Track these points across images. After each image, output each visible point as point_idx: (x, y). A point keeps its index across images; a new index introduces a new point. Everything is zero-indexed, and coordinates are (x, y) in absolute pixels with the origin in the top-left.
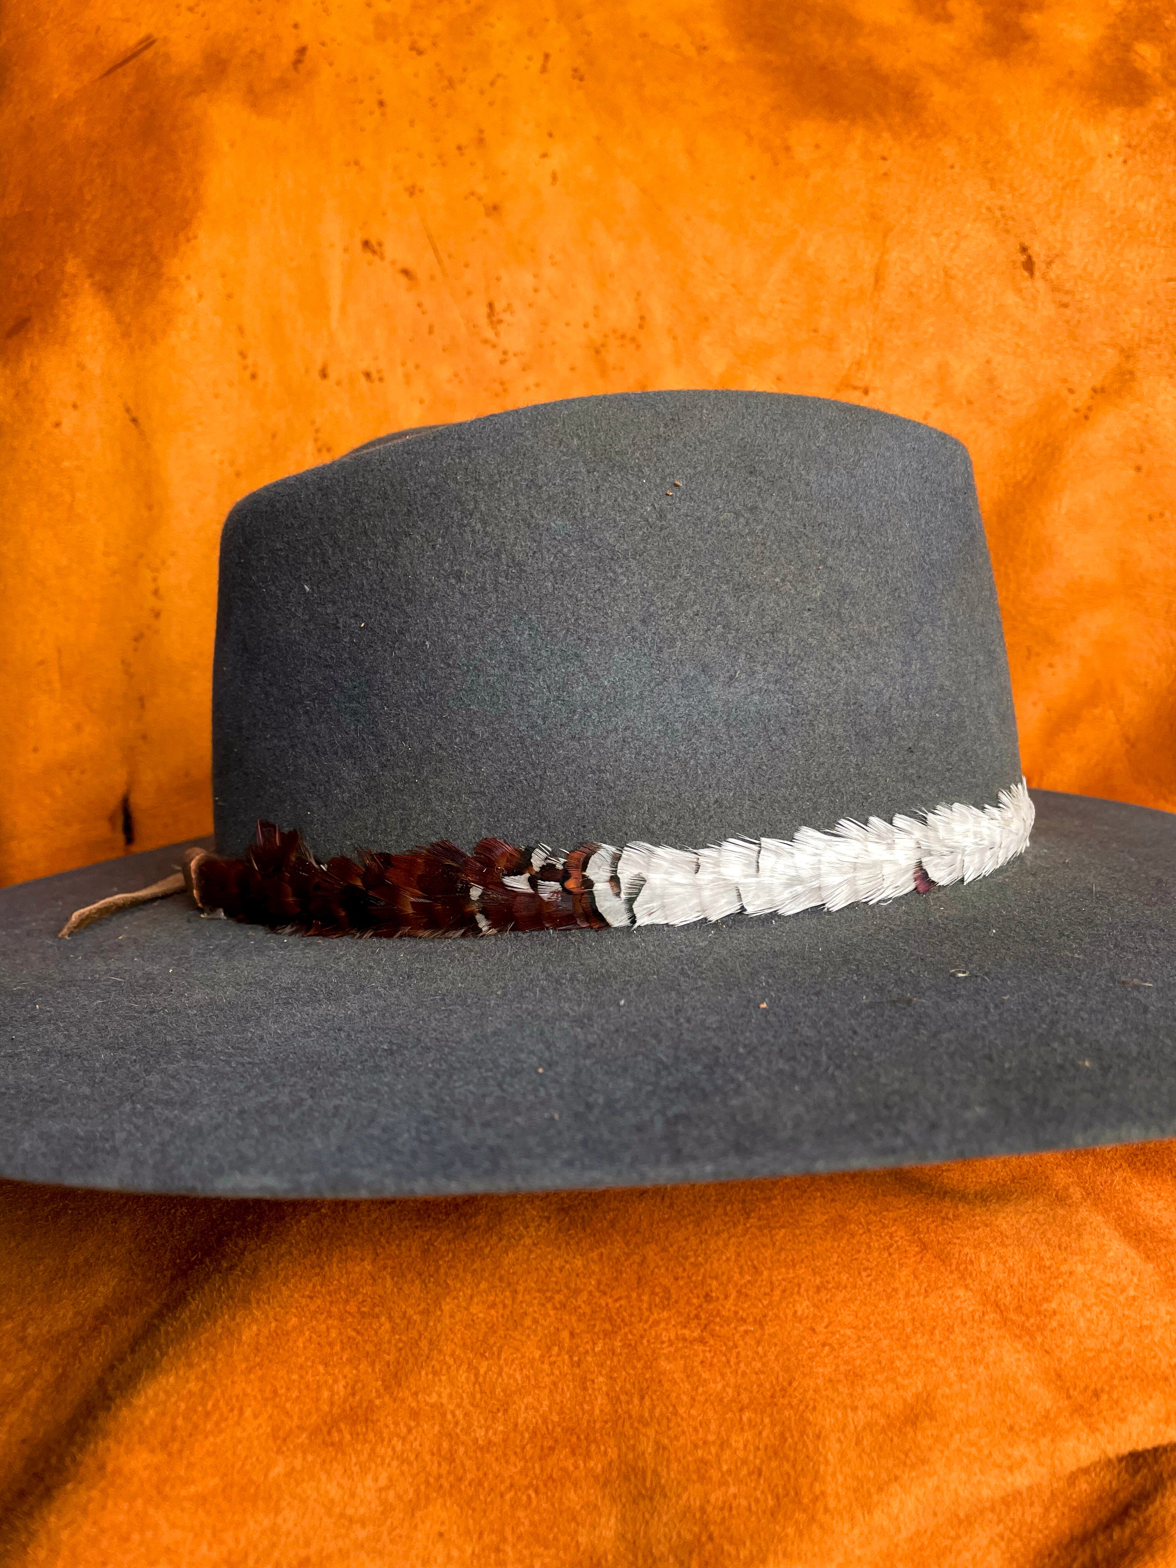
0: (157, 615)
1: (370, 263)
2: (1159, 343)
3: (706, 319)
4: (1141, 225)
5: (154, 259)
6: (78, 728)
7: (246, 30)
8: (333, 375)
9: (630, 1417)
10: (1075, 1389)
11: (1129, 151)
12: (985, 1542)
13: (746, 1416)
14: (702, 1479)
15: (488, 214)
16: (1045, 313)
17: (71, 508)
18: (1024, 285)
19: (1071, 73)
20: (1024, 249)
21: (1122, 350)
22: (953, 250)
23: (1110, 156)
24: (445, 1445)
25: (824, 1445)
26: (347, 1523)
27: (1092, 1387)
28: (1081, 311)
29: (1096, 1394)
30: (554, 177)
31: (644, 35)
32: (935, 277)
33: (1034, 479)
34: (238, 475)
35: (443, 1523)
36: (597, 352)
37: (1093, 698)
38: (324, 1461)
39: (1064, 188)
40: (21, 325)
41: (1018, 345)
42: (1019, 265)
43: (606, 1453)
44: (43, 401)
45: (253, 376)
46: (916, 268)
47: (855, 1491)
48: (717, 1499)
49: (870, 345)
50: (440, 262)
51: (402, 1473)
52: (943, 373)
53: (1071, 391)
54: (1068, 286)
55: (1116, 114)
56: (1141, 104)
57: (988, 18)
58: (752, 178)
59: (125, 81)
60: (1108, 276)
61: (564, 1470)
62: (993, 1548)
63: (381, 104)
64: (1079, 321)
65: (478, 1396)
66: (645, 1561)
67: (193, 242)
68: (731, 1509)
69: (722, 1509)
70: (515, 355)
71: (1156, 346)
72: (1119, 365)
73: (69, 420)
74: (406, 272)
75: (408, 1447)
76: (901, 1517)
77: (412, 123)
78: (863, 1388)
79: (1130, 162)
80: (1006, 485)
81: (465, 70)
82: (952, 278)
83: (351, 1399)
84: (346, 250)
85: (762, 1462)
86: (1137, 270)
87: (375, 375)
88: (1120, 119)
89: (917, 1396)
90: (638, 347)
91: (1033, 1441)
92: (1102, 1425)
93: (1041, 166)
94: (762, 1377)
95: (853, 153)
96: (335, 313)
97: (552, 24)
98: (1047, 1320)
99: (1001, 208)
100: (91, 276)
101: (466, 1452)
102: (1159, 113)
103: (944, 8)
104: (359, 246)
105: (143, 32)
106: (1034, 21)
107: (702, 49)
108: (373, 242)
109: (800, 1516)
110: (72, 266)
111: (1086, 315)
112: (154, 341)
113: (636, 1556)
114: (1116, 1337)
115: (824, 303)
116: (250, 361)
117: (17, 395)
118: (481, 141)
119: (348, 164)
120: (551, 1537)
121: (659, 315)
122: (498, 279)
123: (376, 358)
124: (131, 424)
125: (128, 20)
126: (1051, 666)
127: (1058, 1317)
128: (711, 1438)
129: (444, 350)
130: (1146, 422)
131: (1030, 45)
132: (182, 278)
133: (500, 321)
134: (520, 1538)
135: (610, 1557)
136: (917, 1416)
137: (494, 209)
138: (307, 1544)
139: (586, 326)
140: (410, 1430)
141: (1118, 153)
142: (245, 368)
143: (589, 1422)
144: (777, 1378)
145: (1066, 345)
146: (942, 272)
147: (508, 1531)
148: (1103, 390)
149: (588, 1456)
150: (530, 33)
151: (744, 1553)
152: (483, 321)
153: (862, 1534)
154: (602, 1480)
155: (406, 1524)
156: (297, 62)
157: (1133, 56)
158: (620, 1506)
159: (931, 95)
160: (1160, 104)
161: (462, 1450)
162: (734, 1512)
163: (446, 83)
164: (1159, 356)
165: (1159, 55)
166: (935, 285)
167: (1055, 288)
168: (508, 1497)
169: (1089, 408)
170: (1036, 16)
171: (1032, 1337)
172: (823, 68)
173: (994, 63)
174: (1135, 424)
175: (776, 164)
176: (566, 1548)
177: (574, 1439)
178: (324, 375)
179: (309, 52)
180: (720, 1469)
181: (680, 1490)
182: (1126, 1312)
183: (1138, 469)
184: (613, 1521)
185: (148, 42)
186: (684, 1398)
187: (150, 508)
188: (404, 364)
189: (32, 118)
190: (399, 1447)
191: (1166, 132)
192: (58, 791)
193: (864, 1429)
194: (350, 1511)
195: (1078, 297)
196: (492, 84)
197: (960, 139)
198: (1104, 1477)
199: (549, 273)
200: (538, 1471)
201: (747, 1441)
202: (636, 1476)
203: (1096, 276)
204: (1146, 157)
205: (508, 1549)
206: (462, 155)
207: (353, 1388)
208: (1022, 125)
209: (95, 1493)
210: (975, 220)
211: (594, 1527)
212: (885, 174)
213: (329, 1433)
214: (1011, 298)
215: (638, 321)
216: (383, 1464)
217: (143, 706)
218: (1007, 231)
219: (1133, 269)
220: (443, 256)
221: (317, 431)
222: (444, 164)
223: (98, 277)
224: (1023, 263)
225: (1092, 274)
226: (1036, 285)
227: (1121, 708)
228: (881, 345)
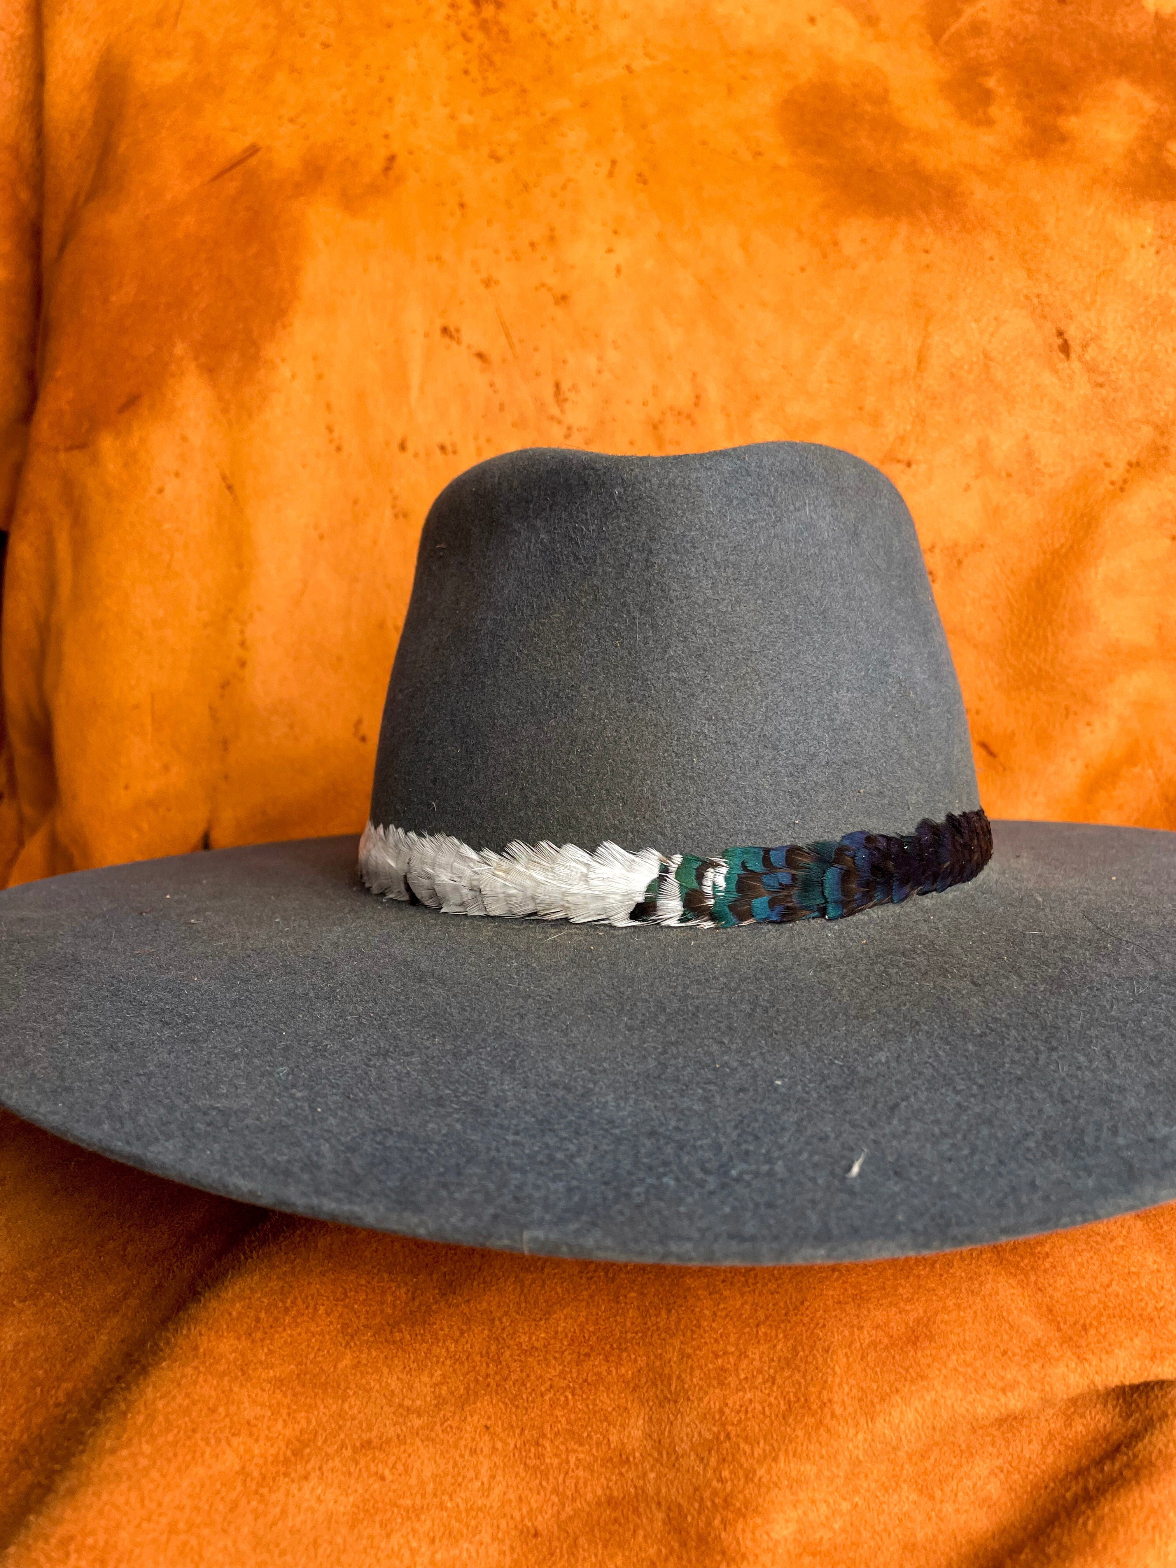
0: (243, 664)
1: (448, 347)
3: (757, 398)
4: (1173, 311)
5: (254, 343)
6: (166, 768)
7: (341, 140)
8: (411, 448)
9: (658, 1329)
10: (1065, 1323)
11: (1161, 242)
12: (986, 1472)
13: (762, 1329)
14: (721, 1384)
15: (557, 303)
16: (1082, 392)
17: (169, 566)
18: (1060, 366)
19: (1106, 171)
20: (1060, 334)
21: (1156, 427)
22: (992, 335)
23: (1143, 246)
24: (493, 1348)
25: (832, 1359)
26: (405, 1413)
27: (1082, 1322)
28: (1116, 390)
29: (1085, 1328)
30: (618, 270)
31: (704, 143)
32: (975, 359)
33: (1072, 547)
34: (321, 537)
35: (489, 1418)
36: (655, 427)
37: (1131, 757)
38: (386, 1358)
39: (1099, 276)
40: (132, 402)
41: (1054, 421)
42: (1056, 347)
43: (635, 1360)
44: (148, 470)
45: (339, 449)
46: (958, 351)
47: (860, 1400)
48: (735, 1403)
49: (913, 422)
50: (511, 345)
51: (454, 1371)
52: (983, 446)
53: (1108, 465)
54: (1103, 367)
55: (1149, 207)
56: (1172, 198)
57: (1027, 121)
58: (803, 270)
59: (231, 186)
60: (1141, 358)
61: (599, 1374)
62: (992, 1479)
63: (462, 206)
64: (1114, 400)
65: (524, 1305)
66: (669, 1458)
67: (289, 329)
68: (747, 1412)
69: (738, 1412)
70: (580, 431)
72: (1154, 441)
73: (172, 486)
74: (480, 355)
75: (460, 1348)
76: (902, 1426)
77: (489, 222)
78: (869, 1310)
79: (1163, 253)
80: (1045, 553)
81: (539, 176)
82: (992, 360)
83: (411, 1304)
84: (426, 335)
85: (776, 1372)
86: (1170, 352)
87: (449, 448)
88: (1152, 213)
89: (918, 1321)
90: (693, 423)
91: (1025, 1366)
92: (1089, 1356)
93: (1076, 256)
94: (777, 1296)
95: (897, 248)
96: (414, 393)
97: (620, 134)
98: (1040, 1262)
99: (1038, 296)
100: (196, 358)
101: (511, 1356)
103: (985, 113)
104: (438, 332)
105: (248, 141)
106: (1071, 123)
107: (758, 154)
108: (452, 329)
109: (810, 1420)
110: (180, 349)
111: (1120, 395)
112: (250, 415)
113: (660, 1454)
114: (1105, 1280)
115: (869, 383)
116: (336, 434)
117: (126, 465)
118: (552, 239)
119: (430, 260)
120: (585, 1435)
121: (713, 393)
122: (565, 362)
123: (451, 433)
124: (227, 492)
125: (234, 130)
126: (1089, 724)
127: (1051, 1259)
128: (731, 1349)
129: (514, 426)
131: (1065, 147)
132: (278, 361)
133: (566, 400)
134: (557, 1434)
135: (637, 1455)
136: (917, 1338)
137: (563, 299)
138: (370, 1428)
139: (645, 404)
140: (462, 1333)
141: (1151, 244)
143: (621, 1332)
144: (791, 1299)
145: (1102, 422)
146: (982, 356)
147: (547, 1428)
148: (1138, 464)
149: (618, 1365)
150: (599, 142)
151: (758, 1452)
152: (550, 399)
153: (865, 1440)
154: (632, 1385)
155: (457, 1417)
156: (387, 169)
157: (1165, 154)
158: (648, 1409)
159: (972, 193)
161: (508, 1353)
162: (750, 1415)
163: (521, 187)
166: (976, 367)
167: (1091, 369)
168: (547, 1398)
169: (1125, 481)
170: (1073, 119)
171: (1026, 1276)
172: (870, 171)
173: (1032, 162)
174: (1170, 496)
175: (825, 256)
176: (599, 1444)
177: (608, 1347)
178: (403, 447)
179: (398, 160)
180: (738, 1376)
181: (702, 1394)
182: (1115, 1259)
184: (641, 1422)
185: (253, 150)
186: (707, 1312)
187: (240, 566)
188: (476, 438)
189: (147, 217)
190: (452, 1348)
192: (145, 826)
193: (869, 1346)
194: (408, 1403)
195: (1113, 377)
196: (564, 187)
197: (999, 233)
198: (1099, 1421)
199: (612, 356)
200: (575, 1375)
201: (763, 1353)
202: (662, 1382)
203: (1130, 358)
205: (547, 1444)
206: (534, 250)
207: (413, 1293)
208: (1058, 220)
209: (189, 1370)
210: (1013, 307)
211: (623, 1426)
212: (927, 266)
213: (391, 1332)
214: (1047, 378)
215: (694, 400)
216: (438, 1362)
217: (226, 748)
218: (1045, 317)
219: (1166, 351)
220: (515, 341)
221: (395, 498)
222: (518, 259)
223: (203, 359)
224: (1059, 347)
225: (1126, 356)
226: (1073, 366)
227: (1161, 767)
228: (923, 421)
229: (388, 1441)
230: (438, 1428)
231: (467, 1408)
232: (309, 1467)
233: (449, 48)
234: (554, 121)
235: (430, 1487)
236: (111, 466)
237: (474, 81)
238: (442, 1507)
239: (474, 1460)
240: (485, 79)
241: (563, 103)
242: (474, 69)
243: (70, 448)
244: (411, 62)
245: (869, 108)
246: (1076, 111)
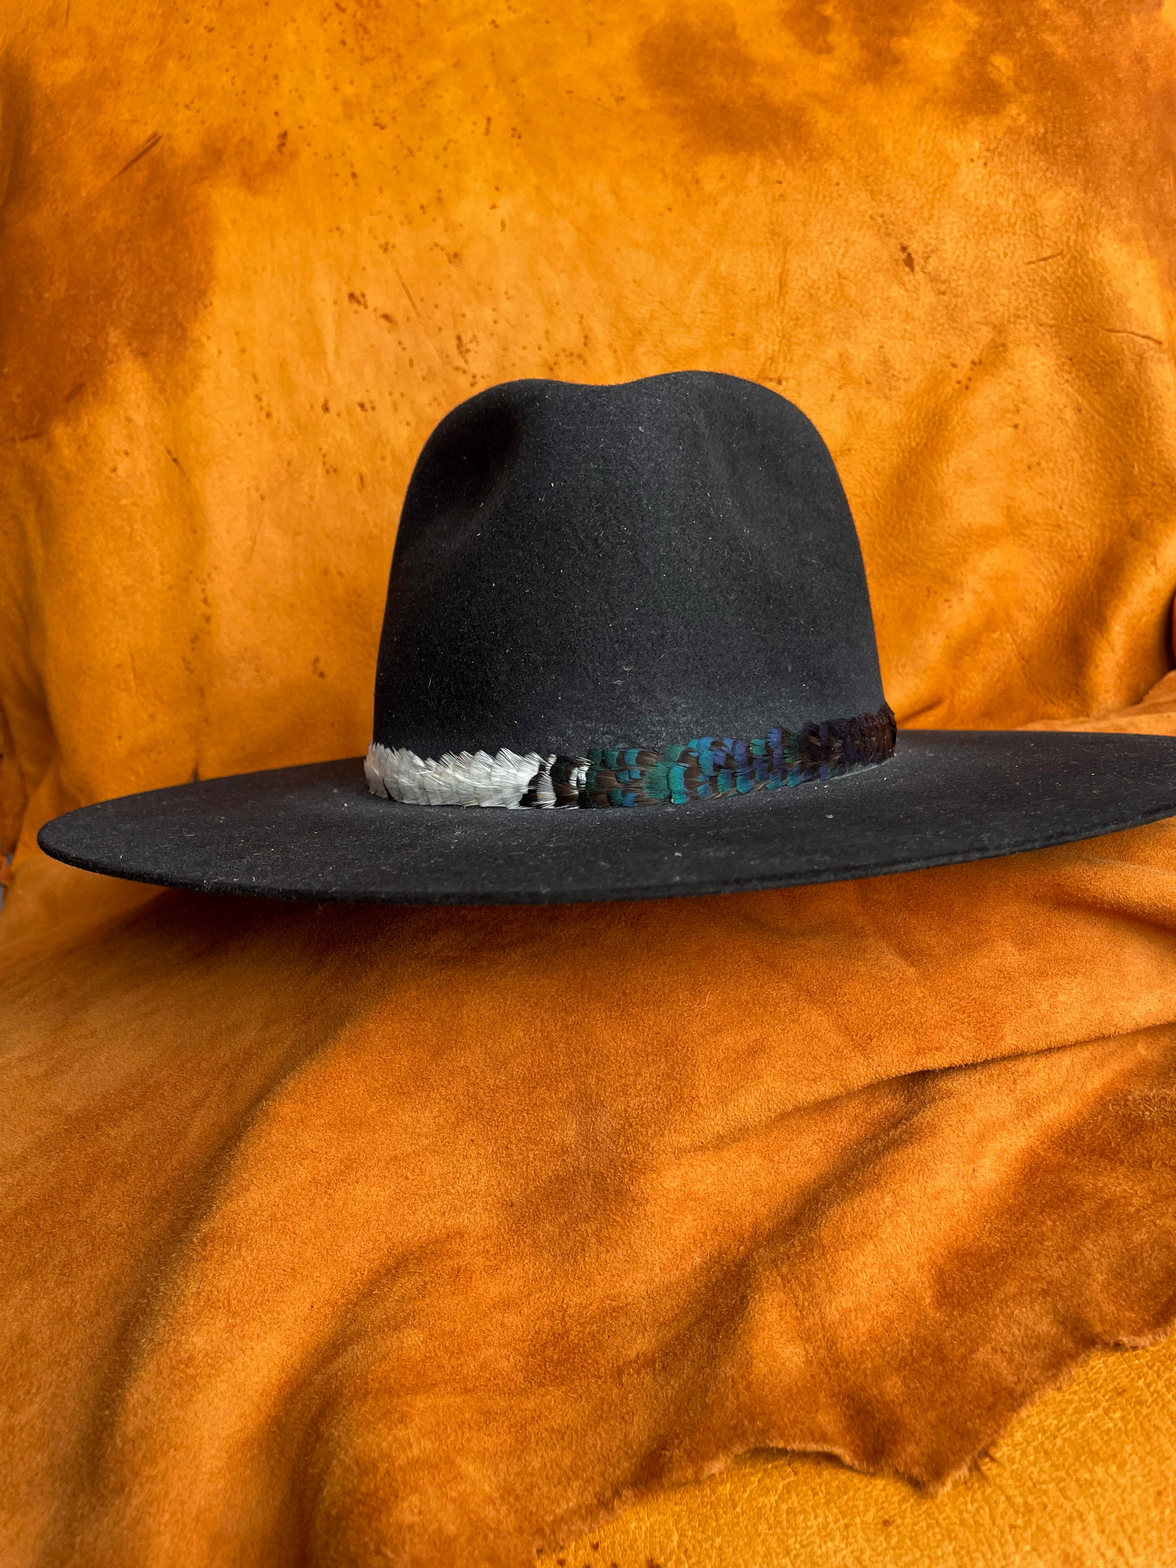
0: (208, 619)
1: (356, 312)
2: (1025, 317)
3: (640, 333)
4: (1002, 218)
5: (180, 325)
6: (153, 717)
7: (235, 121)
8: (333, 409)
9: (581, 1065)
10: (856, 1036)
11: (989, 154)
14: (625, 1094)
15: (450, 262)
16: (927, 301)
17: (131, 538)
18: (906, 278)
19: (936, 90)
20: (904, 249)
21: (995, 327)
22: (844, 256)
23: (972, 160)
24: (471, 1090)
26: (416, 1137)
27: (868, 1034)
28: (956, 296)
29: (870, 1038)
30: (503, 225)
31: (569, 92)
32: (830, 279)
33: (926, 444)
34: (263, 498)
35: (474, 1135)
36: (551, 369)
37: (989, 625)
38: (400, 1103)
39: (934, 193)
40: (77, 390)
41: (906, 331)
42: (901, 262)
43: (568, 1087)
44: (100, 452)
45: (268, 415)
46: (814, 273)
48: (634, 1104)
49: (780, 343)
50: (414, 306)
51: (447, 1107)
52: (844, 360)
53: (954, 366)
54: (944, 277)
55: (975, 123)
56: (996, 112)
57: (863, 46)
58: (670, 209)
59: (140, 176)
60: (977, 265)
61: (544, 1099)
62: (815, 1147)
63: (354, 175)
64: (956, 306)
65: (488, 1061)
66: (593, 1145)
67: (209, 309)
68: (642, 1109)
69: (637, 1110)
70: (483, 377)
71: (1023, 321)
72: (993, 340)
73: (124, 466)
74: (386, 317)
75: (449, 1092)
77: (381, 190)
79: (989, 165)
80: (903, 452)
81: (421, 139)
82: (845, 279)
84: (335, 303)
85: (661, 1083)
86: (1002, 256)
87: (368, 406)
88: (979, 127)
90: (585, 362)
93: (913, 175)
95: (753, 180)
96: (331, 356)
97: (492, 90)
99: (882, 216)
100: (129, 344)
101: (484, 1093)
102: (1014, 120)
103: (825, 41)
104: (346, 299)
105: (149, 131)
106: (904, 44)
107: (620, 99)
108: (357, 294)
109: (684, 1109)
110: (114, 336)
111: (960, 300)
112: (185, 392)
113: (588, 1144)
115: (738, 310)
116: (264, 403)
117: (80, 448)
118: (440, 199)
119: (330, 231)
120: (538, 1139)
121: (600, 332)
122: (464, 315)
123: (367, 391)
124: (174, 464)
125: (135, 121)
126: (947, 601)
128: (630, 1072)
129: (424, 379)
130: (1019, 387)
131: (901, 67)
132: (204, 339)
133: (468, 351)
134: (519, 1140)
135: (573, 1146)
139: (540, 348)
140: (449, 1083)
141: (978, 157)
142: (261, 409)
145: (946, 326)
146: (836, 275)
148: (980, 362)
149: (557, 1090)
150: (473, 101)
151: (651, 1132)
152: (453, 351)
154: (566, 1103)
155: (452, 1136)
156: (281, 146)
157: (989, 68)
158: (578, 1117)
159: (816, 122)
160: (1013, 110)
161: (481, 1092)
162: (644, 1110)
163: (406, 152)
164: (1027, 329)
165: (1011, 65)
166: (831, 286)
167: (934, 279)
168: (510, 1118)
169: (970, 379)
170: (905, 40)
172: (723, 107)
173: (870, 87)
174: (1009, 389)
175: (689, 195)
177: (548, 1081)
178: (326, 409)
179: (289, 136)
180: (635, 1088)
181: (612, 1102)
183: (1016, 426)
184: (574, 1126)
185: (155, 139)
186: (613, 1051)
187: (194, 532)
188: (391, 394)
189: (67, 214)
190: (444, 1092)
191: (1020, 134)
192: (141, 770)
194: (418, 1130)
195: (953, 285)
196: (445, 149)
197: (843, 159)
199: (506, 306)
200: (527, 1101)
203: (967, 265)
204: (1003, 159)
206: (424, 213)
208: (895, 142)
210: (861, 228)
212: (781, 196)
214: (896, 292)
215: (583, 340)
216: (435, 1103)
217: (203, 695)
218: (889, 235)
219: (999, 256)
220: (417, 301)
221: (324, 456)
222: (410, 222)
223: (135, 344)
224: (904, 260)
225: (963, 265)
226: (917, 277)
227: (1016, 632)
228: (789, 341)
229: (408, 1155)
230: (440, 1143)
231: (458, 1129)
232: (358, 1175)
233: (325, 20)
234: (430, 83)
235: (438, 1182)
236: (66, 451)
237: (352, 51)
238: (448, 1192)
239: (466, 1162)
240: (361, 47)
241: (436, 65)
242: (350, 39)
243: (26, 438)
244: (291, 39)
245: (719, 44)
246: (907, 32)
